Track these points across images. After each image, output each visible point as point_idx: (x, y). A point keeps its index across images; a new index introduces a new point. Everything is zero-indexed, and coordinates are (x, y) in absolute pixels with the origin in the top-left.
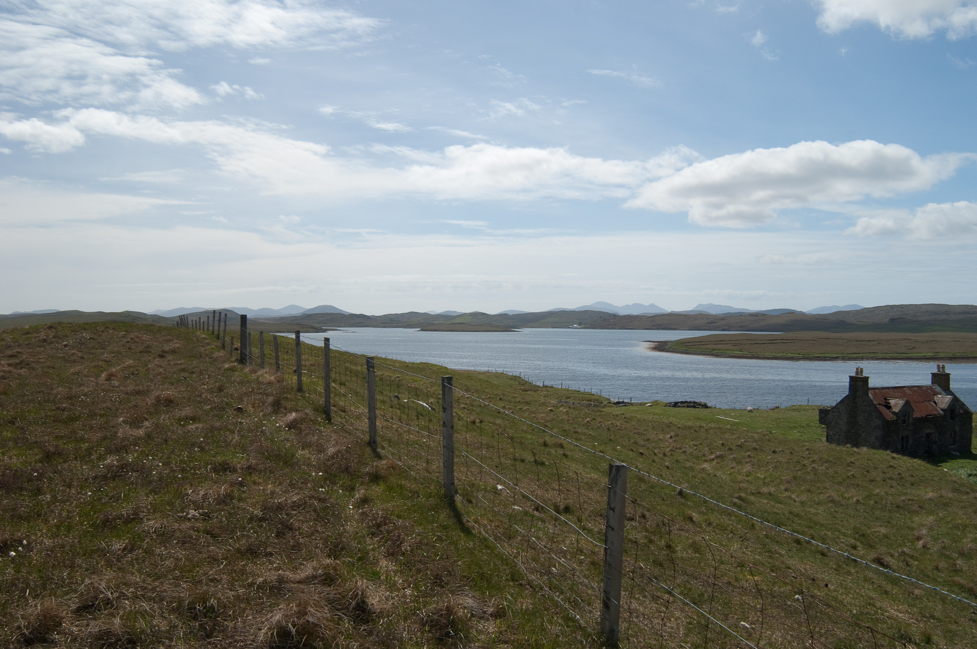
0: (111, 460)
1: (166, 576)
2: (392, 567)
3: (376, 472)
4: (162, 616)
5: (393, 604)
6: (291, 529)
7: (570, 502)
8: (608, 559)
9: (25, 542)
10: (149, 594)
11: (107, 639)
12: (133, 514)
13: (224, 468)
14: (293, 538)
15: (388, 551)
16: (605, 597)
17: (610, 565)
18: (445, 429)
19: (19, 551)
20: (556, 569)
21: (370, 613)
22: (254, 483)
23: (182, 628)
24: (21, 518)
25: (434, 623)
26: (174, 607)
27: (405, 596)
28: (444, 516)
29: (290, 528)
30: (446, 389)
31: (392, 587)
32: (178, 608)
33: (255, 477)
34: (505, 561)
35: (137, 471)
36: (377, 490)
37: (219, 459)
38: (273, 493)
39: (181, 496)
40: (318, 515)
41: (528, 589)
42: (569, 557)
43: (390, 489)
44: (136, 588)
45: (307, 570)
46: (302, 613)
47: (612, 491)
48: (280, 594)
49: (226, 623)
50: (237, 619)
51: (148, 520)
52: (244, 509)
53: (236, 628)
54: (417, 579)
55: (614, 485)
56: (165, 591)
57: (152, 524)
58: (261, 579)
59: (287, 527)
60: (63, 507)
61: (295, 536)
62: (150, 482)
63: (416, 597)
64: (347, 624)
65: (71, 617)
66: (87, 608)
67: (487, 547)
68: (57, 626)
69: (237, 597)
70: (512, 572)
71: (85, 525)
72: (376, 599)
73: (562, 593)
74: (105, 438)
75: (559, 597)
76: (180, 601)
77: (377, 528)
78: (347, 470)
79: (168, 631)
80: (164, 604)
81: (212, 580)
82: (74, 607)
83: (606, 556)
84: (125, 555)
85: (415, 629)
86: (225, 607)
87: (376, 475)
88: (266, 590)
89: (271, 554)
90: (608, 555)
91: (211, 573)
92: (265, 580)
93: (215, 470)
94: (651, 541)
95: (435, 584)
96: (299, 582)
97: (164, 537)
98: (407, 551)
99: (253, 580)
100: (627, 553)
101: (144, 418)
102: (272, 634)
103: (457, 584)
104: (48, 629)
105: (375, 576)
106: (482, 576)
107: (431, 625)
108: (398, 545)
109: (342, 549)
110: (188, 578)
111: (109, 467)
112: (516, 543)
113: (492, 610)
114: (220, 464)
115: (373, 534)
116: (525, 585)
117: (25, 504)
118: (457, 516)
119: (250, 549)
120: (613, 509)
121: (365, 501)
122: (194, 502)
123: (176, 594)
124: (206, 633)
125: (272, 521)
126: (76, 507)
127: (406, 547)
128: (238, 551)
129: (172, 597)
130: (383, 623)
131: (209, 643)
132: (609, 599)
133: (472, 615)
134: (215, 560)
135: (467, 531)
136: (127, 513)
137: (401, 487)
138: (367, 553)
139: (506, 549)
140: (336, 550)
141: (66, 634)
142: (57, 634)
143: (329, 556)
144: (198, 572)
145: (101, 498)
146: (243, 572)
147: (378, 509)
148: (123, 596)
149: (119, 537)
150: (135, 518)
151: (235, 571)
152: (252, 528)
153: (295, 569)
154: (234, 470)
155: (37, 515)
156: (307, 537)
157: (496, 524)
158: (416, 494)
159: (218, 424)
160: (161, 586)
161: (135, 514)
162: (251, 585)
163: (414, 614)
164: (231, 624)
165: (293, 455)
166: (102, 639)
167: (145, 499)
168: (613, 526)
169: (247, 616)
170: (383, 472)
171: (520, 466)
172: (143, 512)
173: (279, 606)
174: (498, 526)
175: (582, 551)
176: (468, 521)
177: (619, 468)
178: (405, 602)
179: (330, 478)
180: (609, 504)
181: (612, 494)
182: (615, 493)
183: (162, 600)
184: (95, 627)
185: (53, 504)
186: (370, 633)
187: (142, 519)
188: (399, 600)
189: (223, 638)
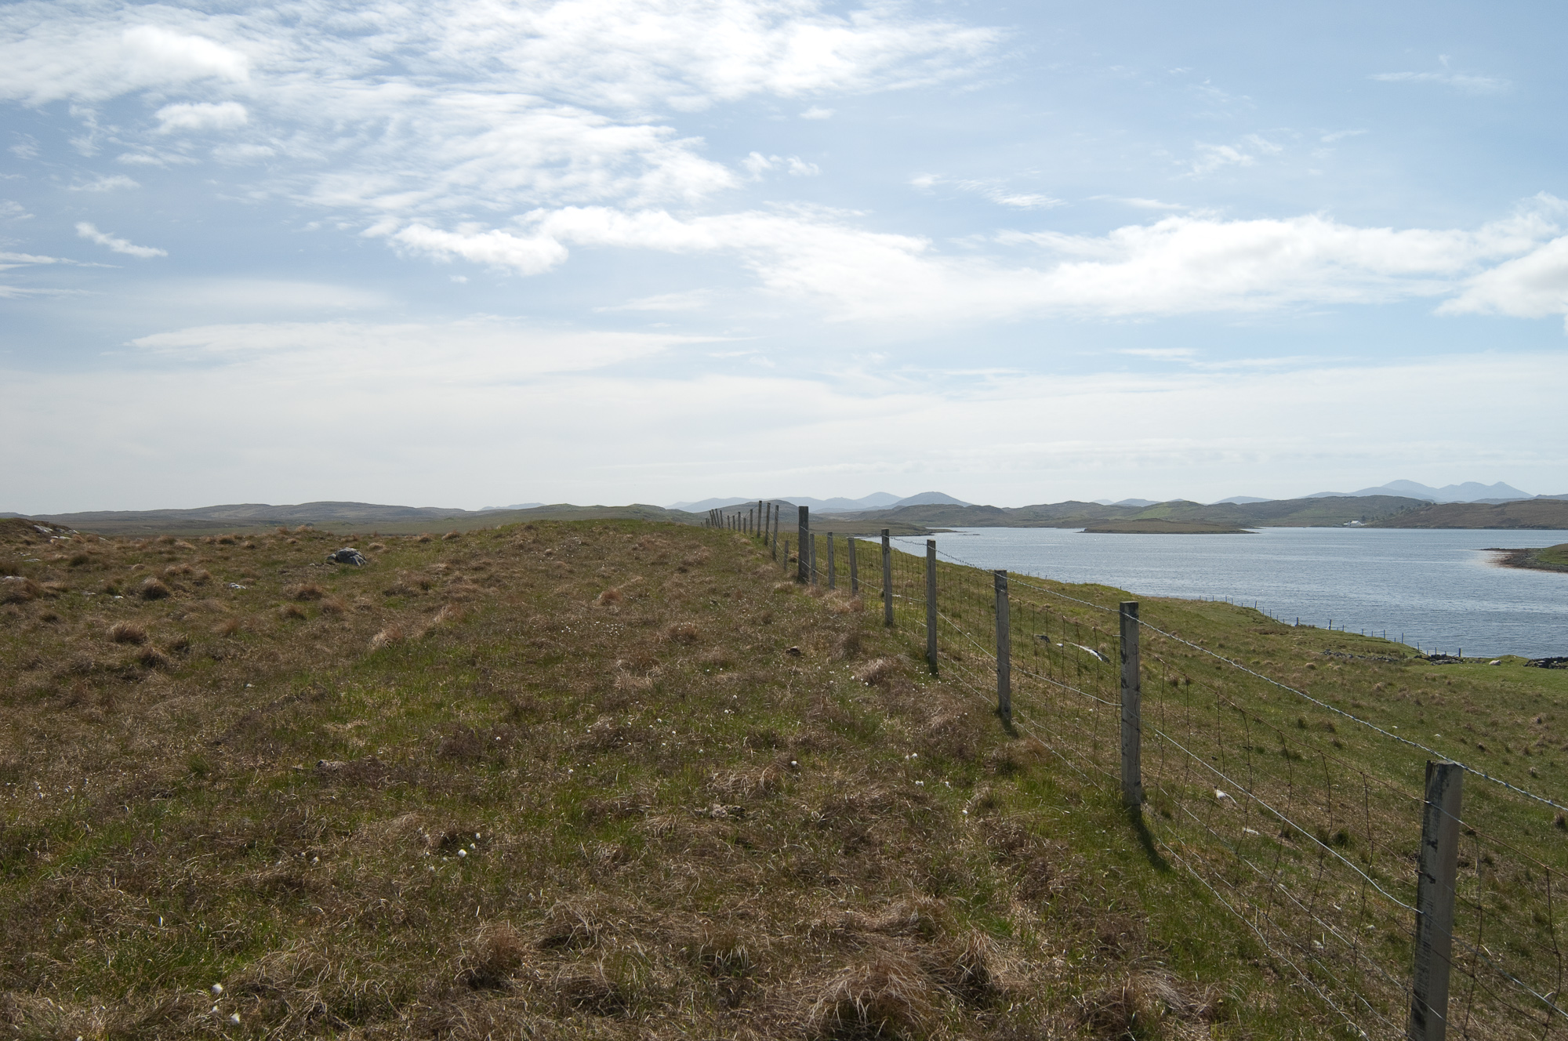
0: (603, 722)
1: (673, 904)
2: (1032, 917)
3: (1009, 758)
4: (665, 966)
5: (1031, 979)
6: (869, 844)
7: (1348, 825)
8: (1422, 933)
9: (478, 835)
10: (648, 930)
11: (584, 993)
12: (630, 805)
13: (768, 741)
14: (872, 858)
15: (1026, 889)
16: (1416, 1002)
17: (1426, 945)
18: (1125, 690)
19: (471, 849)
20: (1322, 943)
21: (994, 992)
22: (814, 767)
23: (693, 987)
24: (476, 800)
25: (1101, 1018)
26: (682, 952)
27: (1051, 967)
28: (1122, 839)
29: (866, 841)
30: (1128, 624)
31: (1030, 950)
32: (689, 956)
33: (815, 758)
34: (1228, 921)
35: (640, 740)
36: (1010, 787)
37: (762, 727)
38: (841, 783)
39: (702, 780)
40: (912, 822)
41: (1269, 974)
42: (1345, 924)
43: (1031, 787)
44: (629, 920)
45: (891, 914)
46: (880, 981)
47: (1432, 810)
48: (847, 947)
49: (760, 986)
50: (778, 982)
51: (651, 815)
52: (796, 807)
53: (775, 996)
54: (1073, 941)
55: (1436, 801)
56: (671, 927)
57: (656, 822)
58: (818, 921)
59: (862, 839)
60: (534, 788)
61: (875, 855)
62: (658, 758)
63: (1072, 970)
64: (954, 1005)
65: (534, 954)
66: (556, 943)
67: (1196, 895)
68: (515, 966)
69: (779, 947)
70: (1241, 943)
71: (562, 817)
72: (1004, 969)
73: (1332, 986)
74: (596, 689)
75: (1326, 993)
76: (693, 945)
77: (1007, 850)
78: (960, 753)
79: (672, 990)
80: (668, 947)
81: (742, 916)
82: (540, 939)
83: (1419, 929)
84: (616, 867)
85: (1068, 1025)
86: (760, 960)
87: (1008, 764)
88: (826, 938)
89: (835, 882)
90: (1423, 927)
91: (741, 903)
92: (825, 923)
93: (755, 744)
94: (1504, 908)
95: (1105, 952)
96: (877, 931)
97: (673, 842)
98: (1058, 892)
99: (805, 921)
100: (1456, 925)
101: (653, 661)
102: (831, 1012)
103: (1141, 954)
104: (503, 968)
105: (1003, 932)
106: (1187, 944)
107: (1096, 1023)
108: (1042, 881)
109: (950, 881)
110: (706, 910)
111: (599, 733)
112: (1249, 893)
113: (1205, 1005)
114: (762, 735)
115: (1002, 861)
116: (1265, 967)
117: (483, 780)
118: (1145, 839)
119: (803, 872)
120: (1434, 844)
121: (989, 804)
122: (722, 792)
123: (686, 934)
124: (730, 1000)
125: (839, 828)
126: (553, 789)
127: (1055, 884)
128: (785, 872)
129: (680, 937)
130: (1014, 1010)
131: (734, 1015)
132: (1425, 1008)
133: (1169, 1012)
134: (749, 885)
135: (1161, 865)
136: (622, 804)
137: (1050, 784)
138: (991, 891)
139: (1231, 901)
140: (940, 882)
141: (526, 977)
142: (515, 977)
143: (928, 892)
144: (721, 901)
145: (587, 779)
146: (790, 907)
147: (1011, 819)
148: (608, 930)
149: (608, 837)
150: (632, 811)
151: (779, 904)
152: (807, 837)
153: (873, 909)
154: (781, 745)
155: (500, 798)
156: (893, 858)
157: (1214, 857)
158: (1075, 798)
159: (761, 674)
160: (665, 919)
161: (634, 805)
162: (801, 929)
163: (1067, 1000)
164: (768, 989)
165: (875, 726)
166: (577, 992)
167: (647, 785)
168: (1433, 875)
169: (794, 978)
170: (1020, 760)
171: (1258, 760)
172: (645, 803)
173: (845, 966)
174: (1216, 860)
175: (1370, 916)
176: (1163, 849)
177: (1445, 769)
178: (1053, 977)
179: (933, 763)
180: (1424, 833)
181: (1431, 816)
182: (1438, 814)
183: (665, 940)
184: (567, 971)
185: (521, 782)
186: (992, 1025)
187: (643, 813)
188: (1043, 974)
189: (755, 1010)
